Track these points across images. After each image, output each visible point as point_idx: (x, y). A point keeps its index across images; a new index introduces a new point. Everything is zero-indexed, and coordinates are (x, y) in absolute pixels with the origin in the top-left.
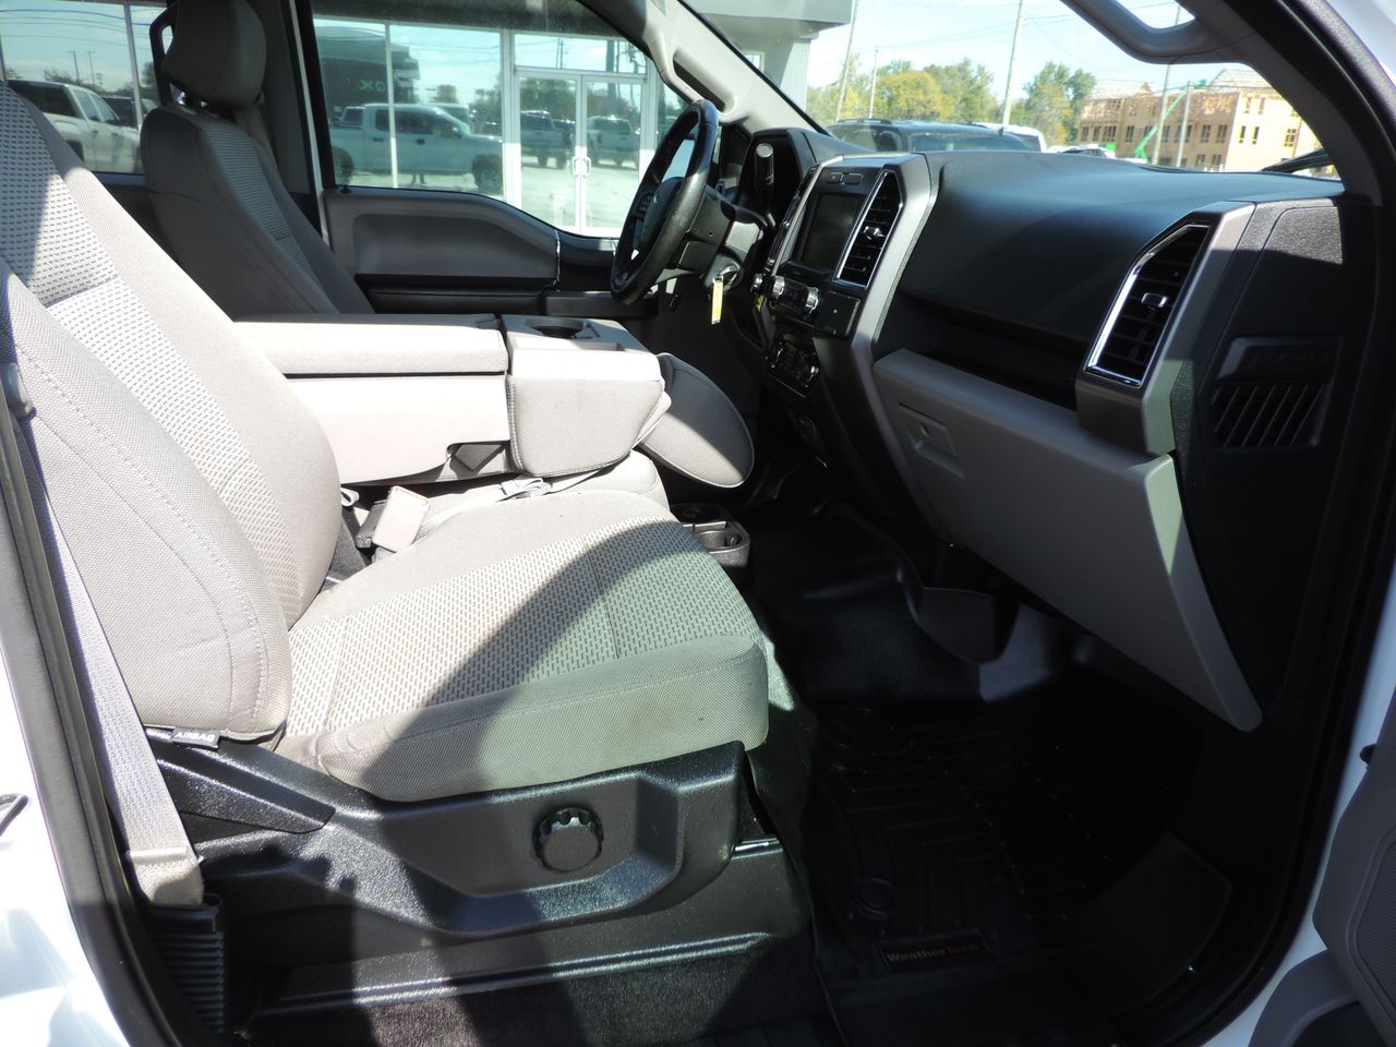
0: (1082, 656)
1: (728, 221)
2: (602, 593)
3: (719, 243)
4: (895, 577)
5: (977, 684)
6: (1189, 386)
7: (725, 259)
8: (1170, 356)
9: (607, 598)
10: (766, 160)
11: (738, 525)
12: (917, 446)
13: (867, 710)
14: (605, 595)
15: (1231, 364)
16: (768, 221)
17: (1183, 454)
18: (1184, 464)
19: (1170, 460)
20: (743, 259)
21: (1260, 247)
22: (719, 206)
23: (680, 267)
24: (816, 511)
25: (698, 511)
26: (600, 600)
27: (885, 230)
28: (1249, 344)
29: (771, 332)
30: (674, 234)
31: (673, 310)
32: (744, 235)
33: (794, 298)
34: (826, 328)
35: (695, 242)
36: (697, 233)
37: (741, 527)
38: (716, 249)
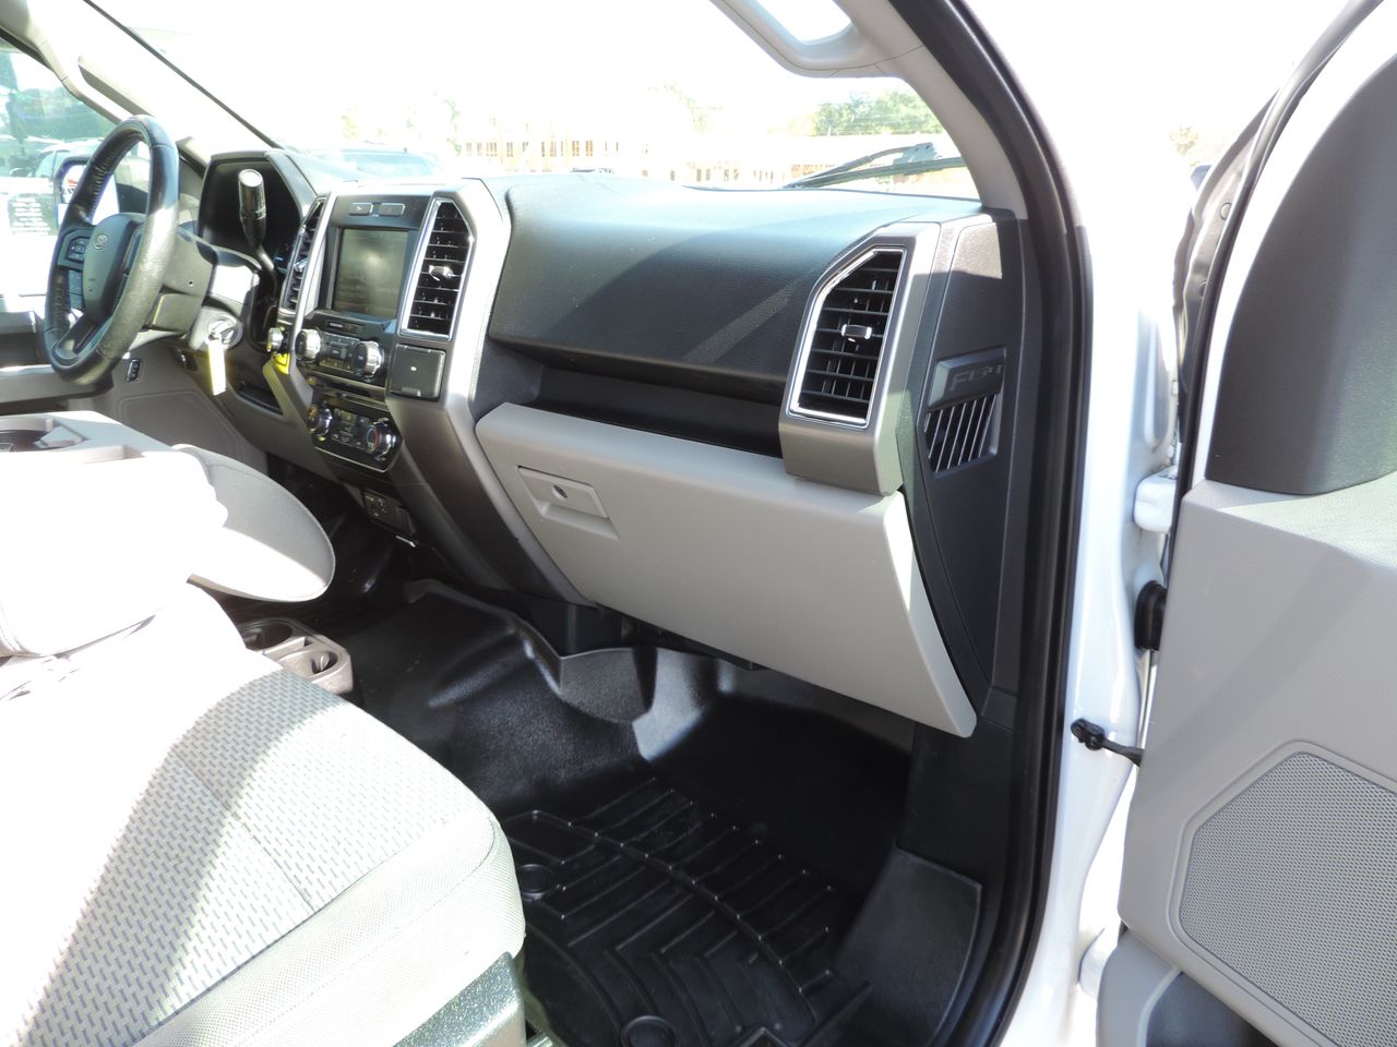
0: (726, 684)
1: (210, 265)
2: (227, 806)
3: (203, 294)
4: (524, 653)
5: (635, 744)
6: (909, 418)
7: (215, 313)
8: (891, 390)
9: (240, 813)
10: (254, 191)
11: (322, 638)
12: (543, 509)
13: (536, 812)
14: (235, 808)
15: (938, 391)
16: (261, 263)
17: (910, 489)
18: (910, 499)
19: (900, 496)
20: (238, 309)
21: (947, 270)
22: (197, 249)
23: (156, 328)
24: (368, 586)
25: (258, 630)
26: (230, 819)
27: (458, 269)
28: (950, 367)
29: (307, 396)
30: (145, 287)
31: (132, 379)
32: (235, 283)
33: (343, 356)
34: (406, 390)
35: (172, 295)
36: (173, 284)
37: (329, 641)
38: (201, 301)
